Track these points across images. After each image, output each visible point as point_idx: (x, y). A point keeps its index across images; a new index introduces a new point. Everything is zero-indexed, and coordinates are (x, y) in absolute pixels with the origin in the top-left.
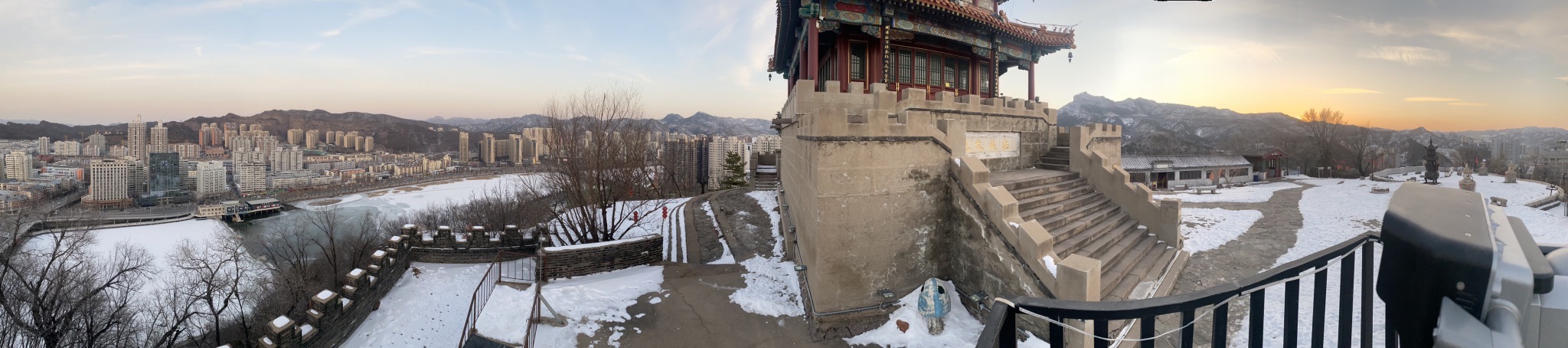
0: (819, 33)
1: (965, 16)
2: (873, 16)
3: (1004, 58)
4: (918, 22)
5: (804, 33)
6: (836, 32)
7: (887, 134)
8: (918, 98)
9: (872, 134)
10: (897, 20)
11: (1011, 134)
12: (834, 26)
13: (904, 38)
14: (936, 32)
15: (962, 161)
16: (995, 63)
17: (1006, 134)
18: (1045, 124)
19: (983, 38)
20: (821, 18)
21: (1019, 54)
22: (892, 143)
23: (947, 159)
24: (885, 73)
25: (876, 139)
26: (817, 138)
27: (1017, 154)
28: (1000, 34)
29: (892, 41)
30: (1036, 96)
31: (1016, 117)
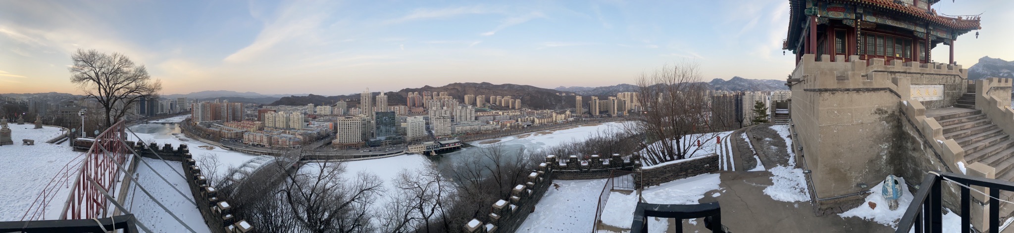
0: (817, 25)
1: (909, 13)
2: (850, 13)
3: (935, 38)
4: (878, 17)
5: (807, 25)
6: (827, 24)
7: (861, 86)
8: (880, 64)
9: (851, 87)
10: (866, 16)
11: (938, 86)
12: (826, 21)
13: (870, 27)
14: (889, 23)
15: (908, 102)
16: (929, 41)
17: (935, 86)
18: (960, 79)
19: (921, 26)
20: (819, 16)
21: (944, 35)
22: (864, 92)
23: (899, 102)
24: (858, 49)
25: (854, 90)
26: (819, 89)
27: (942, 98)
28: (932, 23)
29: (862, 29)
30: (954, 61)
31: (942, 75)
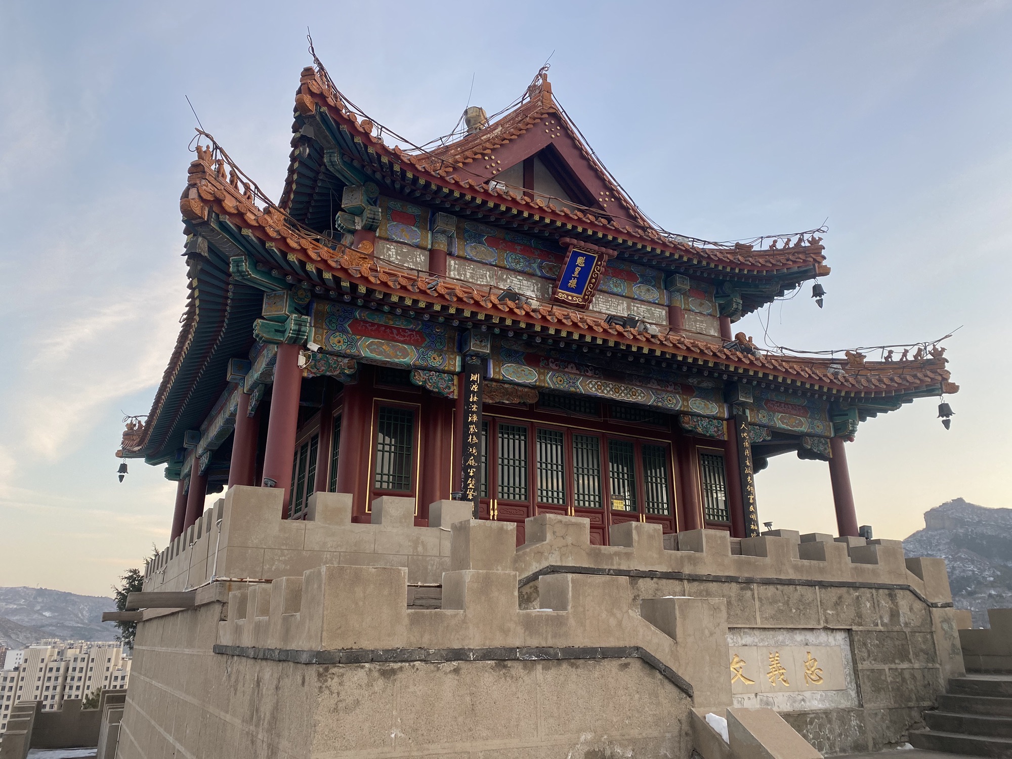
0: (304, 380)
1: (663, 353)
2: (440, 353)
3: (763, 436)
4: (547, 367)
7: (518, 638)
8: (570, 540)
9: (474, 640)
10: (499, 363)
11: (823, 637)
12: (342, 369)
13: (516, 401)
14: (589, 386)
15: (733, 724)
16: (740, 449)
17: (810, 637)
18: (918, 605)
19: (705, 394)
20: (314, 347)
21: (801, 424)
22: (529, 665)
23: (684, 717)
25: (486, 655)
27: (848, 701)
28: (749, 382)
29: (486, 407)
31: (832, 585)
